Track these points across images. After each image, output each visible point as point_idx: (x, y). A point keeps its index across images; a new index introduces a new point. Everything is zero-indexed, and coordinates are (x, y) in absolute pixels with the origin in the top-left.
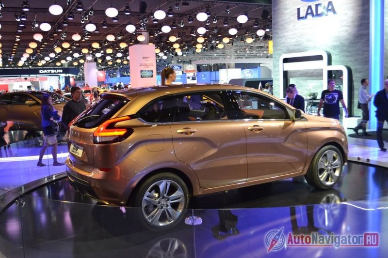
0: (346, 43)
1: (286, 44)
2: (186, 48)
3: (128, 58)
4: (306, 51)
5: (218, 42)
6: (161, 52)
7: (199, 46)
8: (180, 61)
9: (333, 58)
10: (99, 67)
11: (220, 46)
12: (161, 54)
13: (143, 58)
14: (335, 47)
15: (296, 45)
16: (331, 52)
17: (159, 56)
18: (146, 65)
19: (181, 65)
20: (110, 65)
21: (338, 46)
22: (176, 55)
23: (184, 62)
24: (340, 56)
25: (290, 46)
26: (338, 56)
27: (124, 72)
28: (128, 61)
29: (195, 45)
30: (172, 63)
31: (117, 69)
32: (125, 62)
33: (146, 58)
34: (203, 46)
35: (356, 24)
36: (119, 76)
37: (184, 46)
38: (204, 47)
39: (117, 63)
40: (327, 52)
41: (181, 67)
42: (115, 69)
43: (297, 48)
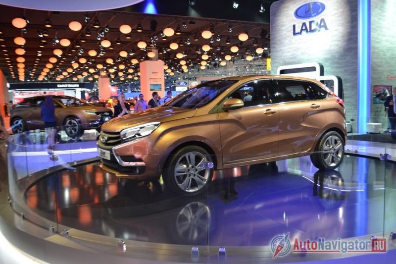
0: (337, 55)
1: (283, 58)
2: (192, 65)
3: (139, 74)
4: (301, 63)
5: (220, 60)
6: (169, 68)
7: (204, 63)
8: (186, 77)
9: (325, 69)
10: (111, 82)
11: (223, 64)
12: (169, 71)
13: (153, 73)
14: (326, 60)
15: (292, 58)
16: (324, 64)
17: (167, 73)
18: (155, 80)
19: (187, 81)
20: (122, 81)
21: (329, 59)
22: (182, 72)
23: (190, 79)
24: (332, 68)
25: (286, 59)
26: (329, 68)
27: (134, 88)
28: (138, 76)
29: (200, 63)
30: (178, 79)
31: (128, 85)
32: (136, 78)
33: (155, 73)
34: (207, 63)
35: (346, 38)
36: (130, 92)
37: (190, 64)
38: (208, 65)
39: (128, 79)
40: (319, 64)
41: (186, 84)
42: (126, 85)
43: (293, 60)
